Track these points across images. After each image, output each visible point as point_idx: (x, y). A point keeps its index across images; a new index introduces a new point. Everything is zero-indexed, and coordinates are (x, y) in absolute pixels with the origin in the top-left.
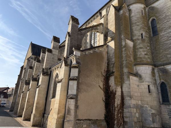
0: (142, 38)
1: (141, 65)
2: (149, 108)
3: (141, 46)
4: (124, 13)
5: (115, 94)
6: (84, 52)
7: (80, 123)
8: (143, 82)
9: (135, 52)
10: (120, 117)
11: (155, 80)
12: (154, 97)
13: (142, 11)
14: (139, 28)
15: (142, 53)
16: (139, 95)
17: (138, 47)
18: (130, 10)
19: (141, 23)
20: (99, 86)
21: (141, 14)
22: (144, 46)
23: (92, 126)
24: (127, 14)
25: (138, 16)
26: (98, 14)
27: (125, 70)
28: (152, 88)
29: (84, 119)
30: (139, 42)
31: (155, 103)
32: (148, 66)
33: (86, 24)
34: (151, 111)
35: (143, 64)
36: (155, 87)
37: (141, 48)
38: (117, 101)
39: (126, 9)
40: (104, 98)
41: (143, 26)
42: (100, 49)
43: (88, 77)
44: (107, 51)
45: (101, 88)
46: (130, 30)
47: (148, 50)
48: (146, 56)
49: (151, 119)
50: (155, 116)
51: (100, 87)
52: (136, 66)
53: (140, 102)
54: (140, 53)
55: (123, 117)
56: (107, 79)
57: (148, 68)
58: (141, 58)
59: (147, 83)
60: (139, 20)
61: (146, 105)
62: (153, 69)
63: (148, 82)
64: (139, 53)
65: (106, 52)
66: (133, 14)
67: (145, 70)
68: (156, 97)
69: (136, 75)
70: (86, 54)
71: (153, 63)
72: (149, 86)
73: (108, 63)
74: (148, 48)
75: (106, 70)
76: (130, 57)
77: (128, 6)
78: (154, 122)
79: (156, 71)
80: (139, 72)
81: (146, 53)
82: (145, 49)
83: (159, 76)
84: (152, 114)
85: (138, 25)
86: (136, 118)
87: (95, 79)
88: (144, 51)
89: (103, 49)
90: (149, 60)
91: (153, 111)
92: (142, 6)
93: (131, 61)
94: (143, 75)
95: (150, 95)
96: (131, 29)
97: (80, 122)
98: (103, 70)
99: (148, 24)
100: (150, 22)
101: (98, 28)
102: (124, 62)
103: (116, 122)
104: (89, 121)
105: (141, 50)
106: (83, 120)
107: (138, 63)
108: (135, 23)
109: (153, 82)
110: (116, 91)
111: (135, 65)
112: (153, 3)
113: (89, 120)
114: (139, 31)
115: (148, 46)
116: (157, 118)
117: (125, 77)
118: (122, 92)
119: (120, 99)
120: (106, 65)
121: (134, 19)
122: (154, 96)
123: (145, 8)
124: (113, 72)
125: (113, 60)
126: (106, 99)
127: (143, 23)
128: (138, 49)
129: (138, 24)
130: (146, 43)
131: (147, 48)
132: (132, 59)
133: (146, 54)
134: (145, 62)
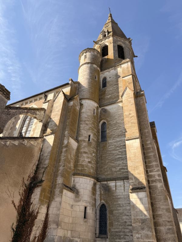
0: (89, 140)
1: (82, 176)
3: (86, 150)
4: (74, 106)
5: (36, 217)
6: (3, 141)
8: (79, 201)
9: (78, 157)
11: (95, 200)
12: (90, 226)
13: (94, 110)
14: (88, 127)
15: (86, 159)
16: (71, 221)
17: (82, 150)
18: (81, 105)
19: (91, 122)
20: (13, 202)
21: (93, 113)
22: (89, 151)
24: (78, 108)
25: (89, 114)
26: (43, 96)
27: (60, 180)
28: (89, 211)
30: (84, 144)
31: (89, 236)
32: (89, 178)
33: (21, 103)
35: (84, 175)
36: (93, 210)
37: (85, 153)
38: (36, 231)
39: (77, 101)
40: (15, 224)
41: (93, 127)
42: (32, 142)
44: (41, 147)
45: (15, 206)
46: (77, 127)
47: (93, 157)
48: (90, 165)
51: (14, 204)
52: (75, 176)
53: (69, 232)
54: (83, 159)
56: (29, 191)
57: (89, 182)
58: (83, 166)
59: (84, 204)
60: (89, 118)
61: (76, 239)
62: (95, 184)
63: (86, 202)
64: (81, 159)
65: (39, 149)
66: (83, 110)
67: (85, 184)
68: (92, 226)
69: (73, 189)
70: (5, 145)
71: (96, 176)
72: (85, 208)
73: (38, 165)
75: (32, 176)
76: (69, 163)
77: (80, 99)
79: (98, 186)
80: (77, 186)
81: (90, 160)
82: (90, 156)
83: (101, 194)
85: (87, 124)
88: (88, 158)
89: (36, 144)
90: (92, 171)
93: (70, 168)
94: (81, 191)
95: (85, 222)
96: (79, 127)
99: (98, 126)
100: (100, 125)
101: (38, 113)
102: (61, 168)
105: (85, 155)
107: (79, 172)
108: (85, 121)
109: (91, 203)
110: (38, 213)
111: (74, 174)
112: (106, 105)
115: (94, 153)
117: (57, 191)
118: (47, 215)
119: (41, 226)
120: (35, 168)
121: (84, 116)
122: (89, 224)
123: (97, 108)
124: (42, 181)
125: (47, 162)
126: (18, 227)
127: (93, 123)
128: (81, 153)
130: (92, 148)
131: (92, 154)
132: (72, 165)
133: (89, 162)
134: (87, 172)
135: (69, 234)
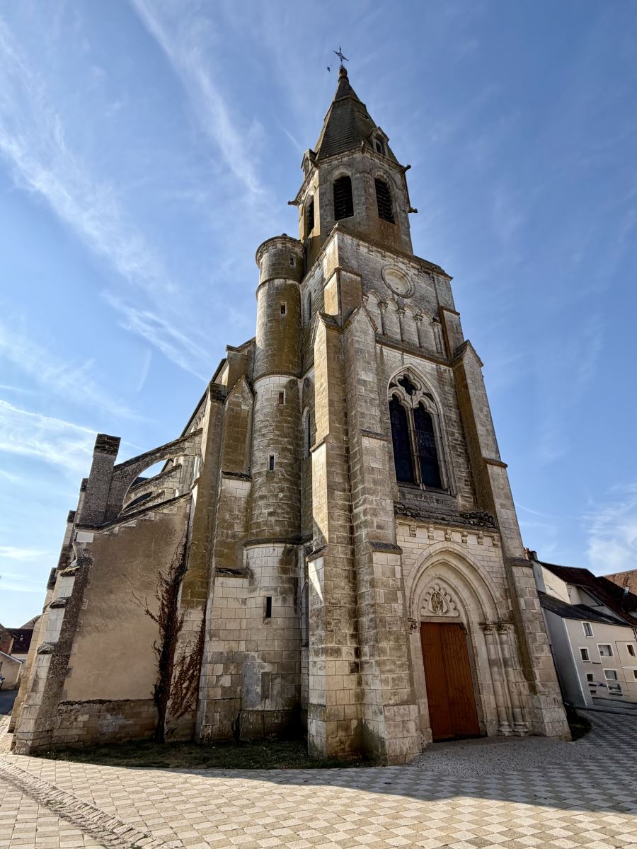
0: (271, 468)
1: (255, 544)
2: (259, 661)
3: (264, 491)
5: (180, 629)
6: (105, 530)
7: (71, 710)
8: (253, 590)
9: (251, 509)
10: (187, 689)
12: (277, 629)
13: (281, 395)
14: (265, 441)
15: (263, 511)
16: (244, 626)
17: (257, 495)
18: (254, 393)
19: (271, 428)
20: (148, 612)
21: (277, 403)
22: (270, 491)
23: (109, 716)
25: (269, 410)
28: (276, 605)
29: (84, 699)
30: (261, 480)
31: (277, 646)
32: (272, 545)
34: (263, 667)
35: (259, 542)
36: (284, 600)
37: (262, 497)
38: (184, 649)
40: (160, 642)
41: (278, 436)
42: (165, 511)
43: (111, 592)
44: (188, 511)
45: (153, 617)
46: (247, 449)
47: (281, 499)
48: (272, 519)
49: (259, 690)
50: (272, 680)
51: (151, 615)
52: (248, 548)
53: (243, 644)
54: (259, 512)
56: (172, 591)
57: (271, 551)
58: (258, 524)
59: (264, 593)
60: (267, 420)
61: (252, 653)
62: (288, 552)
63: (267, 588)
64: (256, 512)
65: (184, 517)
66: (258, 406)
67: (265, 558)
68: (283, 629)
69: (243, 572)
70: (112, 534)
72: (269, 600)
74: (281, 495)
75: (177, 565)
76: (231, 526)
77: (251, 384)
78: (265, 696)
79: (301, 553)
80: (252, 566)
81: (271, 510)
82: (272, 501)
83: (305, 567)
84: (264, 674)
85: (264, 435)
86: (219, 691)
87: (137, 594)
88: (268, 505)
89: (175, 509)
90: (278, 529)
91: (268, 668)
92: (284, 380)
93: (234, 536)
94: (258, 572)
95: (267, 623)
96: (251, 446)
97: (70, 707)
98: (169, 567)
100: (304, 419)
101: (187, 445)
103: (169, 703)
104: (98, 706)
105: (261, 503)
106: (80, 703)
107: (253, 538)
108: (260, 430)
109: (279, 588)
110: (182, 622)
111: (245, 545)
113: (102, 702)
114: (264, 451)
115: (282, 490)
116: (277, 686)
118: (204, 621)
119: (195, 640)
120: (180, 550)
121: (259, 417)
122: (275, 627)
123: (292, 385)
124: (186, 570)
126: (165, 645)
127: (278, 427)
128: (255, 501)
129: (264, 431)
130: (277, 483)
131: (276, 496)
132: (238, 529)
133: (271, 514)
134: (266, 535)
135: (243, 647)
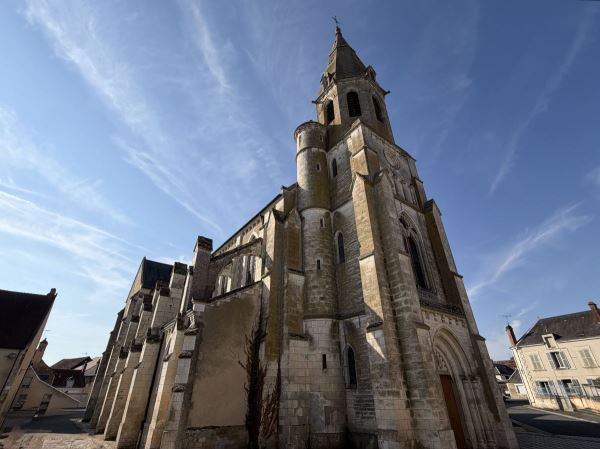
0: (319, 268)
1: (314, 318)
2: (322, 398)
3: (316, 283)
4: (291, 226)
5: (265, 375)
6: (212, 303)
7: (194, 434)
8: (314, 349)
9: (307, 294)
10: (272, 418)
11: (339, 344)
13: (321, 221)
14: (314, 250)
15: (316, 296)
16: (308, 373)
17: (311, 285)
18: (302, 219)
19: (317, 242)
20: (239, 362)
21: (319, 226)
22: (320, 283)
23: (218, 438)
24: (298, 227)
25: (314, 230)
27: (286, 330)
28: (330, 359)
29: (202, 426)
30: (312, 275)
31: (333, 388)
32: (324, 319)
34: (325, 403)
36: (334, 356)
37: (315, 287)
38: (268, 389)
39: (296, 216)
40: (248, 384)
41: (322, 247)
43: (216, 347)
44: (260, 293)
45: (243, 366)
46: (300, 256)
47: (328, 289)
48: (323, 302)
49: (323, 418)
50: (332, 412)
51: (241, 364)
52: (306, 320)
53: (308, 386)
54: (313, 296)
55: (277, 418)
56: (255, 348)
57: (324, 324)
58: (313, 305)
59: (321, 352)
60: (314, 237)
61: (316, 393)
62: (335, 326)
63: (323, 349)
64: (311, 297)
65: (258, 296)
66: (306, 227)
67: (320, 328)
68: (335, 377)
69: (305, 337)
71: (335, 313)
72: (324, 356)
73: (261, 315)
74: (327, 286)
75: (256, 330)
76: (295, 305)
77: (300, 212)
78: (328, 423)
79: (341, 326)
80: (311, 332)
81: (322, 296)
82: (321, 290)
83: (345, 336)
84: (326, 407)
85: (313, 246)
86: (296, 418)
87: (233, 349)
88: (319, 293)
89: (253, 292)
90: (327, 309)
91: (328, 403)
92: (323, 212)
93: (297, 312)
94: (316, 337)
95: (325, 372)
96: (303, 253)
97: (193, 432)
98: (250, 331)
99: (332, 240)
100: (336, 238)
101: (253, 248)
102: (285, 314)
103: (261, 428)
104: (211, 430)
105: (315, 291)
106: (200, 429)
107: (310, 314)
108: (310, 242)
109: (331, 348)
110: (266, 370)
111: (305, 318)
112: (339, 207)
113: (213, 428)
114: (313, 256)
115: (327, 283)
116: (335, 416)
117: (285, 341)
118: (279, 370)
119: (275, 383)
120: (258, 319)
121: (308, 234)
122: (331, 375)
123: (327, 215)
124: (266, 334)
125: (267, 311)
126: (251, 386)
127: (322, 242)
128: (310, 289)
129: (312, 243)
130: (324, 278)
131: (324, 286)
132: (299, 307)
133: (322, 299)
134: (320, 311)
135: (308, 388)
